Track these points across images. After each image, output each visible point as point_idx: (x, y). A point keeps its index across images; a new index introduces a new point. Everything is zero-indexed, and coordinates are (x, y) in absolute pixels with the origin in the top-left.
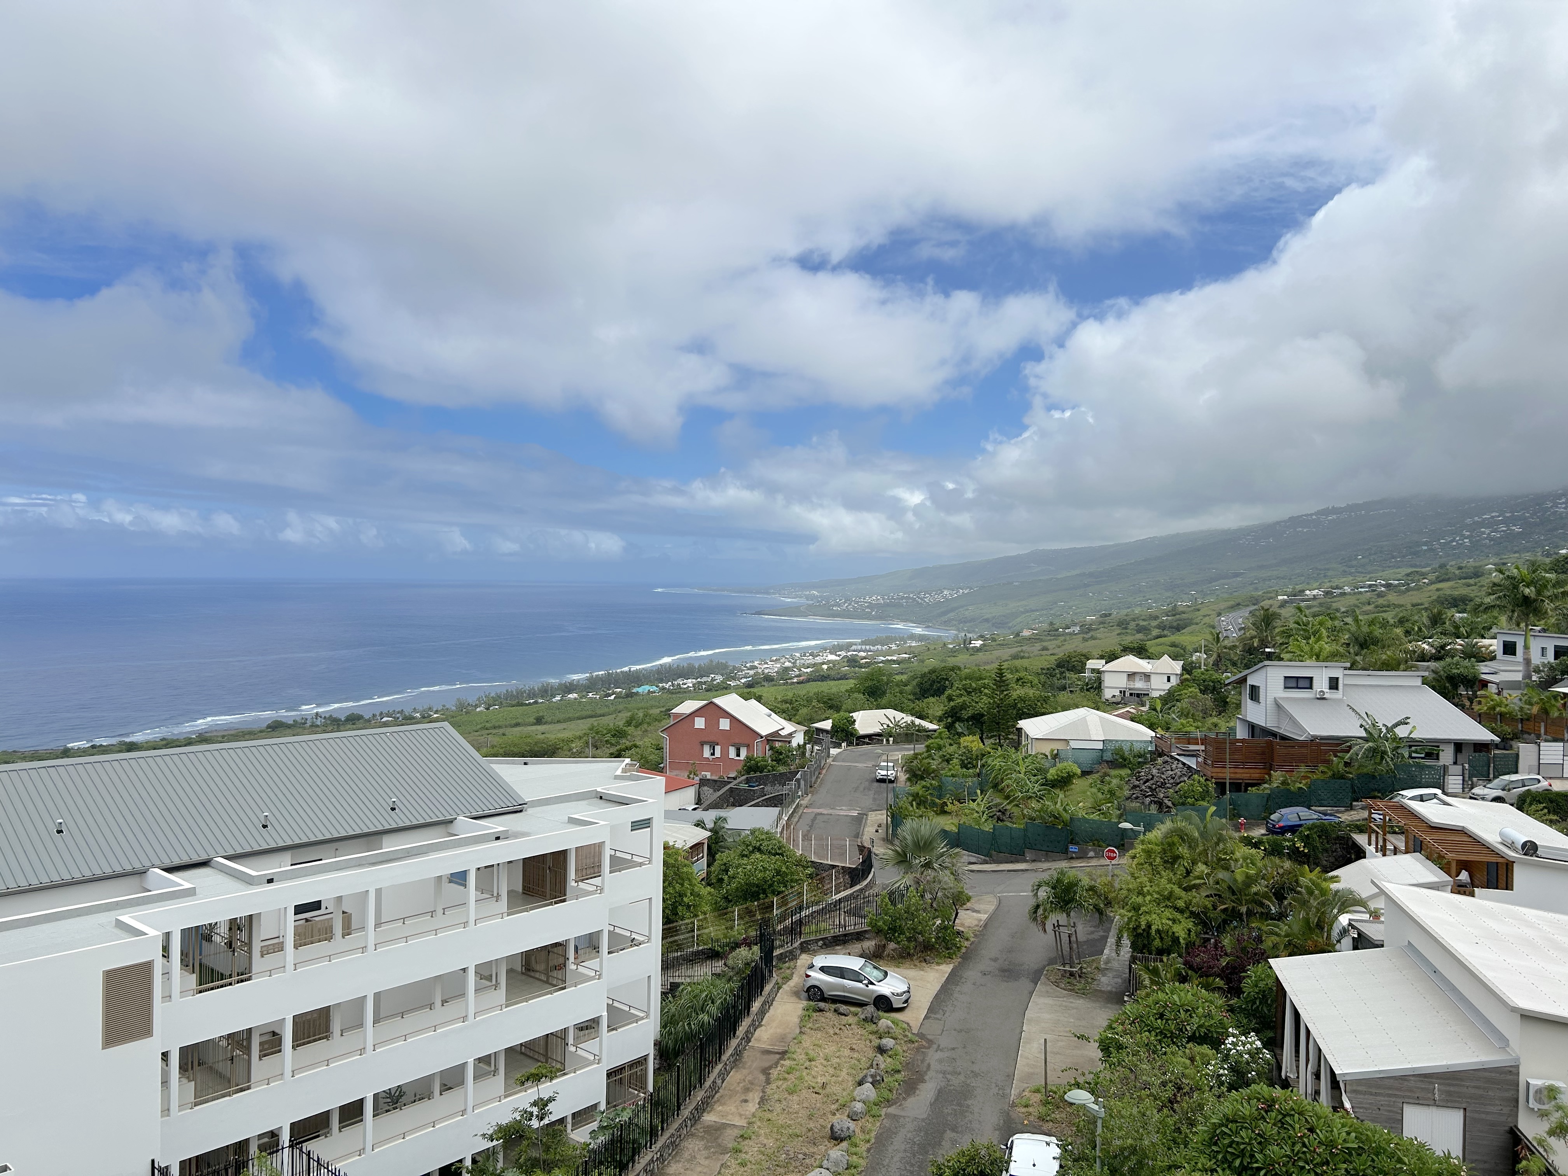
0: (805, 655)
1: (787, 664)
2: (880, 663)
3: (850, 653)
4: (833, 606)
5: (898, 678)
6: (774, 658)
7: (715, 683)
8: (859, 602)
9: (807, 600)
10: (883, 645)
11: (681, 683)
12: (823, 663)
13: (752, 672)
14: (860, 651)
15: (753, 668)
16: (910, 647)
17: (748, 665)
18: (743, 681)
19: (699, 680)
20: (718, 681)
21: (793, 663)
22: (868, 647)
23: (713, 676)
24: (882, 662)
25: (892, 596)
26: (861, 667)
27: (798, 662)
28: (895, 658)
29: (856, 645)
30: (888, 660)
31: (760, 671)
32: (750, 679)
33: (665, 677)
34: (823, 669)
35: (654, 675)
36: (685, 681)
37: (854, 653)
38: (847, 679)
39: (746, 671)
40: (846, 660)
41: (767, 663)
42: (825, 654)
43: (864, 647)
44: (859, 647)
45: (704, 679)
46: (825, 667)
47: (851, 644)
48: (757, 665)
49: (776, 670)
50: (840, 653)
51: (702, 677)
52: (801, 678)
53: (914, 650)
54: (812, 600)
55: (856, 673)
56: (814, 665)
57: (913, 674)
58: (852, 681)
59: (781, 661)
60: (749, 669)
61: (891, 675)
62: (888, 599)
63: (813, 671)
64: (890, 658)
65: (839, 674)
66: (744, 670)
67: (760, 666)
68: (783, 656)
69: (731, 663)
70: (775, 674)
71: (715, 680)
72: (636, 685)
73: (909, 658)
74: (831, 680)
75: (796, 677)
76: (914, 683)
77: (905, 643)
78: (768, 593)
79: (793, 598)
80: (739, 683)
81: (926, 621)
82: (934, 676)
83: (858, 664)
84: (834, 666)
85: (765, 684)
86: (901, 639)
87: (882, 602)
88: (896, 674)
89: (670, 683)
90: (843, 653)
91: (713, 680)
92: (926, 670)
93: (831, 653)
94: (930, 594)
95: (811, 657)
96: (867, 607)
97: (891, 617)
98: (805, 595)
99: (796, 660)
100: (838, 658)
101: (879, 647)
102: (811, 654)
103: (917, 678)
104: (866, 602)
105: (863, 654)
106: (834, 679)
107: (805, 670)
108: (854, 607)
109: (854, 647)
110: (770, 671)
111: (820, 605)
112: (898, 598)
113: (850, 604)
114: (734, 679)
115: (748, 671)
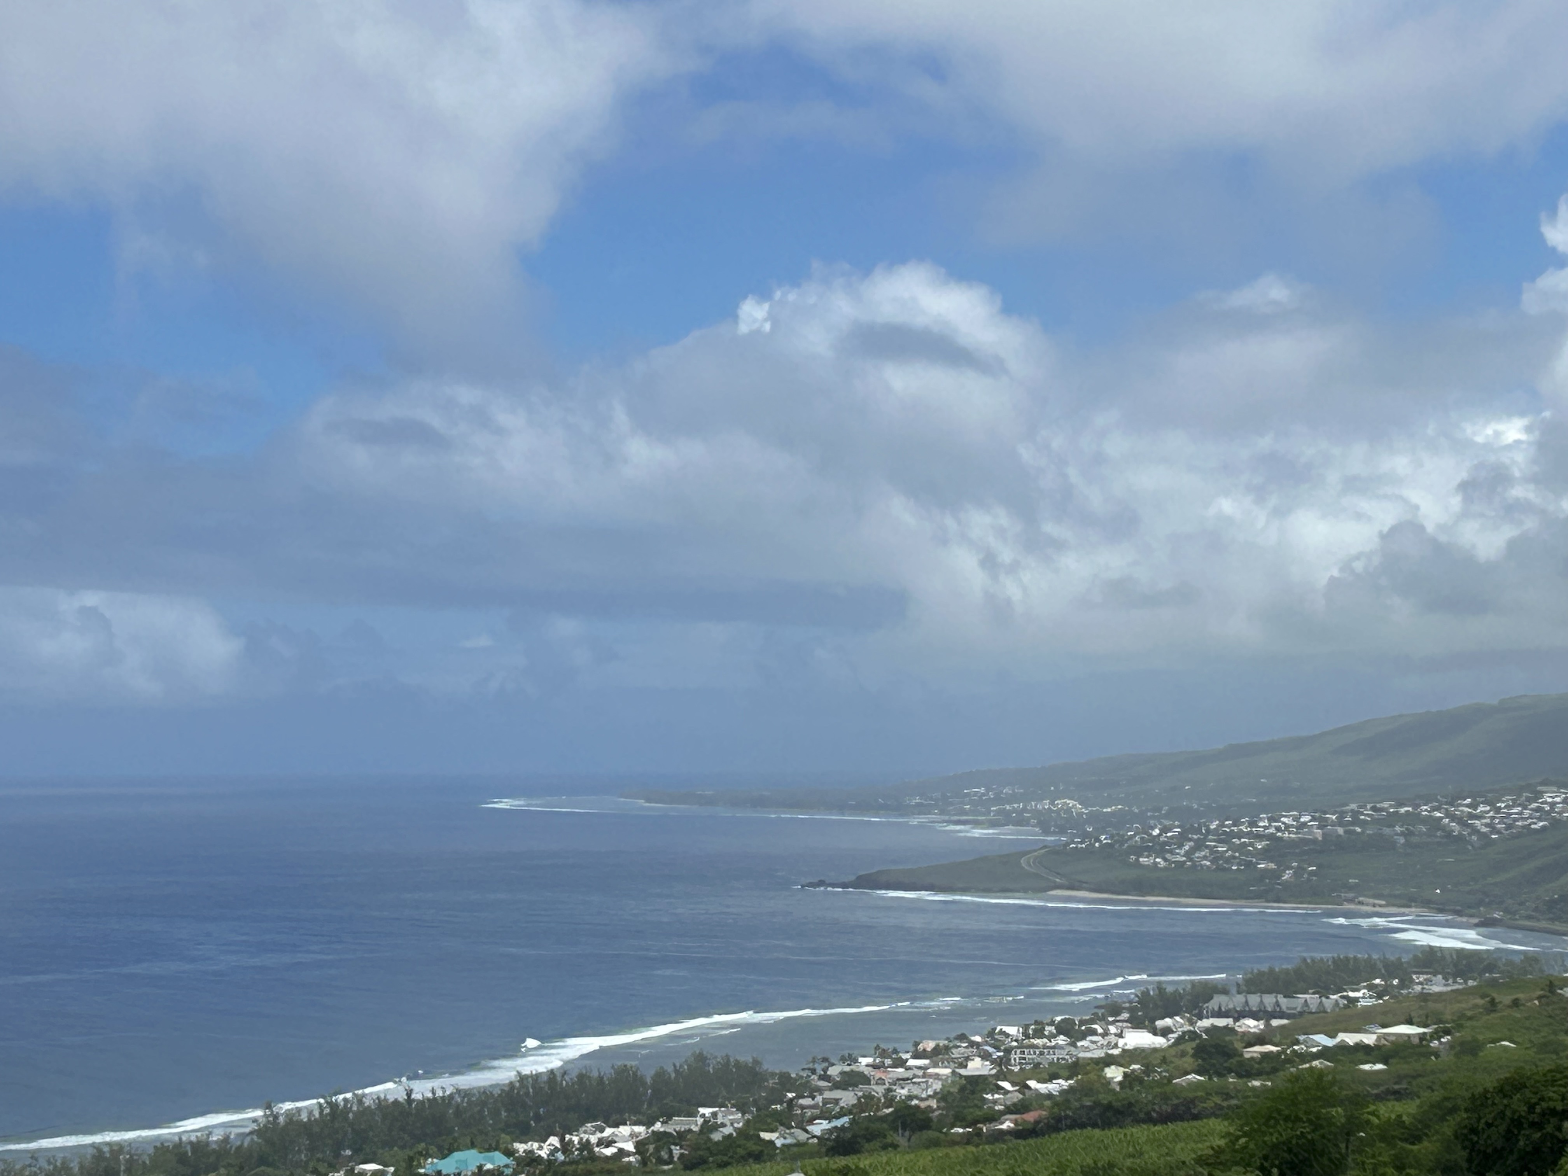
0: (1039, 1034)
1: (977, 1067)
2: (1315, 1056)
3: (1206, 1023)
4: (1139, 851)
5: (1389, 1110)
6: (930, 1045)
7: (716, 1137)
8: (1232, 835)
9: (1046, 832)
10: (1324, 991)
11: (594, 1139)
12: (1109, 1061)
13: (848, 1098)
14: (1239, 1016)
15: (851, 1080)
16: (1424, 997)
17: (834, 1071)
18: (819, 1127)
19: (658, 1126)
20: (728, 1130)
21: (999, 1063)
22: (1269, 1000)
23: (707, 1111)
24: (1325, 1053)
25: (1355, 814)
26: (1247, 1070)
27: (1015, 1056)
28: (1369, 1039)
29: (1225, 992)
30: (1343, 1048)
31: (879, 1091)
32: (844, 1121)
33: (538, 1118)
34: (1109, 1082)
35: (495, 1113)
36: (608, 1131)
37: (1221, 1022)
38: (1196, 1117)
39: (828, 1095)
40: (1189, 1047)
41: (902, 1063)
42: (1113, 1029)
43: (1254, 1000)
44: (1237, 1001)
45: (678, 1124)
46: (1114, 1073)
47: (1207, 992)
48: (867, 1071)
49: (937, 1086)
50: (1168, 1022)
51: (668, 1117)
52: (1031, 1117)
53: (1439, 1006)
54: (1062, 831)
55: (1227, 1096)
56: (1074, 1068)
57: (1437, 1096)
58: (1218, 1125)
59: (956, 1053)
60: (837, 1086)
61: (1358, 1101)
62: (1340, 822)
63: (1071, 1088)
64: (1351, 1039)
65: (1165, 1098)
66: (820, 1090)
67: (878, 1074)
68: (962, 1037)
69: (769, 1066)
70: (934, 1104)
71: (716, 1127)
72: (433, 1149)
73: (1422, 1037)
74: (1138, 1121)
75: (1011, 1110)
76: (1448, 1129)
77: (1406, 982)
78: (901, 809)
79: (993, 824)
80: (802, 1136)
81: (1480, 903)
82: (1517, 1104)
83: (1234, 1061)
84: (1148, 1069)
85: (900, 1139)
86: (1392, 969)
87: (1318, 833)
88: (1379, 1098)
89: (554, 1140)
90: (1177, 1023)
91: (709, 1126)
92: (1489, 1082)
93: (1137, 1023)
94: (1491, 803)
95: (1062, 1040)
96: (1265, 854)
97: (1351, 888)
98: (1037, 813)
99: (1008, 1051)
100: (1159, 1041)
101: (1311, 999)
102: (1064, 1029)
103: (1454, 1110)
104: (1259, 837)
105: (1251, 1025)
106: (1149, 1120)
107: (1043, 1088)
108: (1216, 857)
109: (1218, 1001)
110: (916, 1091)
111: (1090, 850)
112: (1375, 821)
113: (1199, 845)
114: (783, 1121)
115: (837, 1094)
